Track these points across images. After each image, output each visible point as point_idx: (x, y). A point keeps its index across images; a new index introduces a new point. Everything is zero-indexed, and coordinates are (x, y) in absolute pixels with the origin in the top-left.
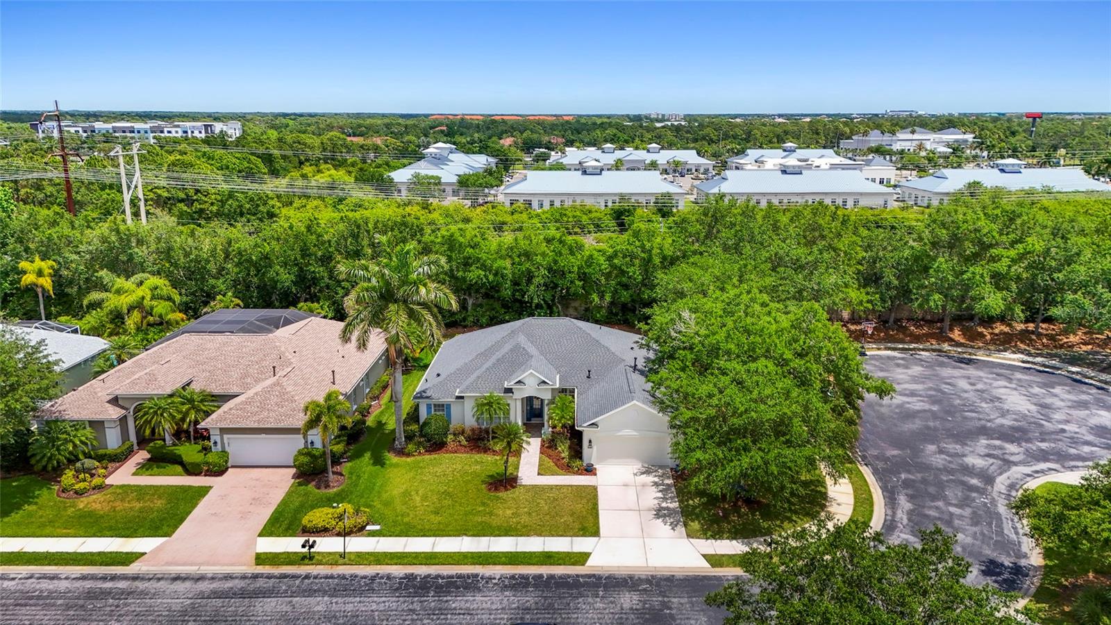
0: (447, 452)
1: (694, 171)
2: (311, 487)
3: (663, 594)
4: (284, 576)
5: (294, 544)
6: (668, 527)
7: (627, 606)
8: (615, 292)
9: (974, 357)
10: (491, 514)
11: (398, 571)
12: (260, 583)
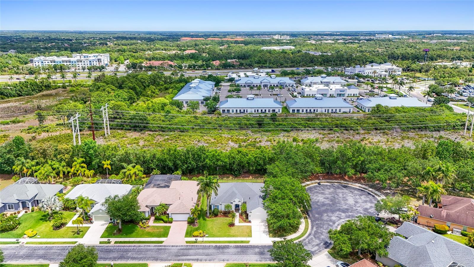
0: (219, 217)
1: (288, 86)
2: (192, 226)
3: (264, 249)
4: (192, 246)
5: (193, 239)
6: (266, 235)
7: (257, 251)
8: (256, 167)
9: (348, 185)
10: (230, 232)
11: (214, 245)
12: (188, 247)
